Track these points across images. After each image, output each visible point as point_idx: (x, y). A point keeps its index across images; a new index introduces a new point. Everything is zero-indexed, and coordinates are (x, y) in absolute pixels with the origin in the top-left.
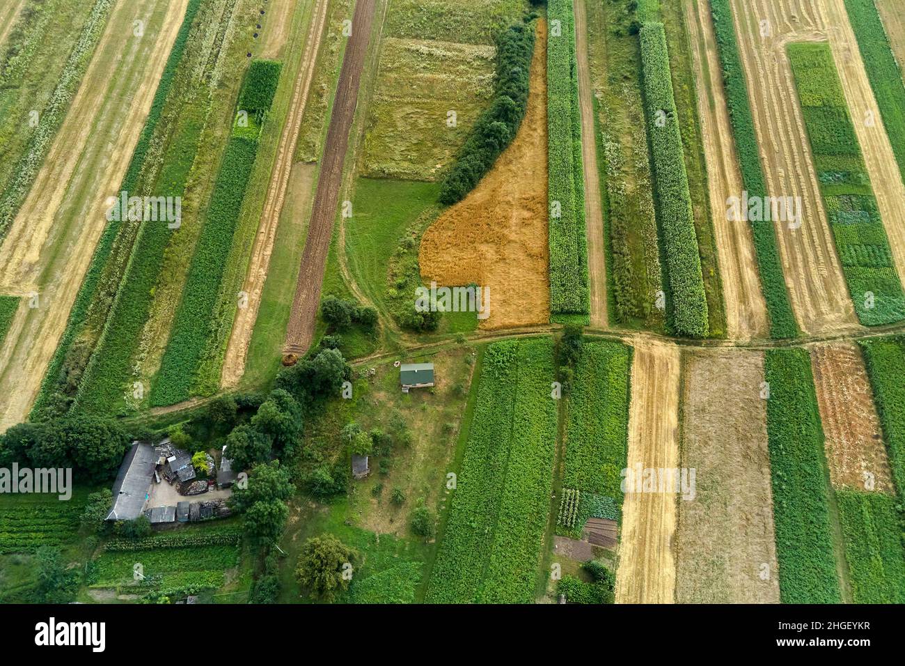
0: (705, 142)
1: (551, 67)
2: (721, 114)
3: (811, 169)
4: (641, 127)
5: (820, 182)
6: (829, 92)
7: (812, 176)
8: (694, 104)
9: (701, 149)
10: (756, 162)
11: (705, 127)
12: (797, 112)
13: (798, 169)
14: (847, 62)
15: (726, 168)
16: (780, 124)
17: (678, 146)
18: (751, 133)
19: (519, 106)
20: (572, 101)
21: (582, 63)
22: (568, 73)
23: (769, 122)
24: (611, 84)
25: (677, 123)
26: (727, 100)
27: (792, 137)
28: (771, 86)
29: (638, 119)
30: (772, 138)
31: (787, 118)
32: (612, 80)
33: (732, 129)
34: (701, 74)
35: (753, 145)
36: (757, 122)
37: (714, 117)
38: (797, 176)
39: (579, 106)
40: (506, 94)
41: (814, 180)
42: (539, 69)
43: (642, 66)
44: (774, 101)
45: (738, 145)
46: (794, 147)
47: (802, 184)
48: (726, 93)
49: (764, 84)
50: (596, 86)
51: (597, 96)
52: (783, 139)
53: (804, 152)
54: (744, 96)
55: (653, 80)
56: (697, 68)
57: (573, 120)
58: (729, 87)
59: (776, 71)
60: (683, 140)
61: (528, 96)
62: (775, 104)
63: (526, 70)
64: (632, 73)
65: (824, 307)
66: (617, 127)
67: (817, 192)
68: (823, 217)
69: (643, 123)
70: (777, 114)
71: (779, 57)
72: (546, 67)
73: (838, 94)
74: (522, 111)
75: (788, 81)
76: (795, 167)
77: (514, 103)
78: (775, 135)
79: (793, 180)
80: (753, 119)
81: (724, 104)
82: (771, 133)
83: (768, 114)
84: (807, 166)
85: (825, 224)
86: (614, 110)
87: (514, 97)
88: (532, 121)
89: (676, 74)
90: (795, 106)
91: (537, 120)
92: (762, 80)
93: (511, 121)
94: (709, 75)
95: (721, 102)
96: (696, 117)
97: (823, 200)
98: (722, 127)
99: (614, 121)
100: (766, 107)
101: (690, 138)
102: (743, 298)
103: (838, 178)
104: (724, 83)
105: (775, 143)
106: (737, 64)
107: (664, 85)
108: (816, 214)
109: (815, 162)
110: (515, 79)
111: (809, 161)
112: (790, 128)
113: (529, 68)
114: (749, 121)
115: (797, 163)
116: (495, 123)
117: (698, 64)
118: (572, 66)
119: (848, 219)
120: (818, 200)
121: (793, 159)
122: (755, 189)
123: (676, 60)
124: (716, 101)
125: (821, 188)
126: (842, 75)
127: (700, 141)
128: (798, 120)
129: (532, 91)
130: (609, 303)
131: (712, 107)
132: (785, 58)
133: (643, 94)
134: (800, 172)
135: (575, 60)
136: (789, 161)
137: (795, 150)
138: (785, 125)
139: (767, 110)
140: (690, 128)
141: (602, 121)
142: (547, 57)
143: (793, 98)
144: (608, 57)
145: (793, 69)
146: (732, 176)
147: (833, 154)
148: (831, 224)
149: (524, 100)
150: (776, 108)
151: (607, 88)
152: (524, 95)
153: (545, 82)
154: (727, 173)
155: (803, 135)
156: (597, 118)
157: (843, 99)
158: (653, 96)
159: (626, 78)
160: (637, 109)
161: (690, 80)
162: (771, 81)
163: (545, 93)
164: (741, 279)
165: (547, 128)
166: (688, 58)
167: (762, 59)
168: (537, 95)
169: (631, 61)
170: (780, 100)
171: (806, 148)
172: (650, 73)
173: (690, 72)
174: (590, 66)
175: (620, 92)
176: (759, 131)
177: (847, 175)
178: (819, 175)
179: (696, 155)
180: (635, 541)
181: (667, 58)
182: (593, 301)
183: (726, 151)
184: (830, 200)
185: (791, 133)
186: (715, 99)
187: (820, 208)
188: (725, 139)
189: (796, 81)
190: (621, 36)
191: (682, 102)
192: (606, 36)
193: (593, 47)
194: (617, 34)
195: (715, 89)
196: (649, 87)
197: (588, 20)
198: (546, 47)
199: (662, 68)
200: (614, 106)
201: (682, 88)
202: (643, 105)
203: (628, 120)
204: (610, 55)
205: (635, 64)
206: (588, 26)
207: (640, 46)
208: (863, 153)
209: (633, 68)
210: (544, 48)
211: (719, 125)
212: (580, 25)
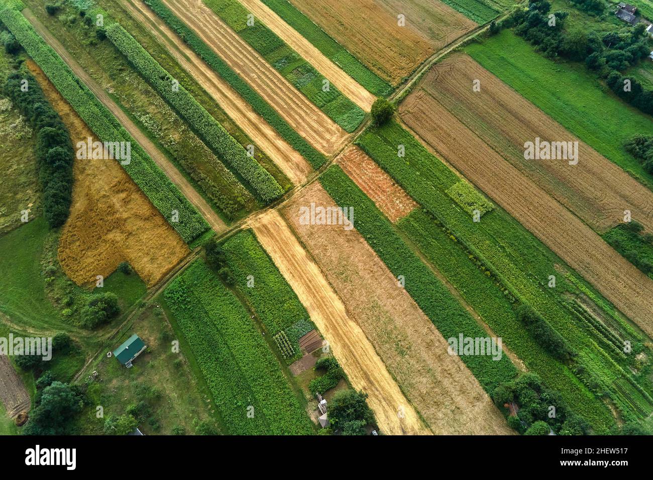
0: (200, 82)
1: (62, 90)
2: (197, 61)
3: (267, 65)
4: (155, 96)
5: (277, 70)
6: (245, 17)
7: (271, 69)
8: (177, 64)
9: (201, 88)
10: (237, 78)
11: (194, 74)
12: (237, 37)
13: (261, 69)
15: (224, 91)
16: (233, 49)
17: (186, 94)
18: (222, 63)
19: (59, 129)
20: (96, 105)
21: (82, 76)
22: (78, 87)
23: (227, 51)
24: (114, 79)
26: (194, 50)
27: (245, 53)
28: (213, 30)
29: (149, 92)
30: (235, 59)
31: (234, 43)
32: (112, 77)
33: (210, 66)
34: (166, 43)
35: (228, 69)
36: (220, 55)
37: (194, 65)
38: (263, 73)
39: (103, 106)
40: (43, 126)
41: (273, 70)
42: (54, 96)
43: (126, 57)
44: (220, 37)
45: (220, 73)
46: (250, 58)
47: (269, 76)
48: (190, 47)
49: (207, 30)
50: (104, 86)
51: (110, 92)
52: (241, 56)
53: (257, 58)
54: (201, 43)
55: (140, 62)
56: (162, 40)
57: (106, 116)
58: (189, 42)
59: (208, 19)
60: (186, 89)
61: (61, 119)
62: (222, 39)
63: (45, 102)
64: (123, 65)
65: (328, 136)
66: (140, 104)
67: (280, 77)
68: (292, 88)
69: (155, 92)
70: (228, 44)
71: (204, 10)
72: (57, 92)
74: (65, 131)
75: (219, 21)
76: (259, 69)
77: (54, 129)
78: (236, 57)
79: (263, 77)
80: (217, 54)
81: (194, 54)
82: (232, 56)
83: (223, 47)
84: (265, 65)
85: (296, 91)
86: (129, 94)
87: (51, 125)
88: (77, 133)
89: (151, 51)
90: (234, 34)
91: (80, 131)
92: (205, 29)
93: (62, 142)
94: (172, 41)
95: (191, 53)
96: (184, 71)
97: (286, 79)
98: (203, 68)
99: (134, 102)
100: (219, 43)
101: (189, 85)
102: (287, 159)
103: (284, 62)
104: (185, 42)
105: (239, 61)
106: (184, 26)
107: (149, 62)
108: (288, 88)
109: (267, 61)
110: (41, 112)
111: (263, 61)
112: (240, 49)
113: (46, 100)
114: (215, 56)
115: (259, 66)
116: (51, 150)
117: (159, 38)
118: (77, 82)
119: (305, 82)
120: (283, 80)
121: (255, 65)
122: (248, 94)
123: (145, 42)
124: (188, 55)
125: (280, 73)
126: (245, 4)
127: (197, 84)
128: (241, 41)
129: (60, 114)
130: (217, 213)
131: (188, 59)
132: (207, 9)
133: (140, 74)
134: (263, 70)
135: (76, 77)
136: (254, 68)
137: (252, 59)
138: (237, 48)
139: (220, 45)
140: (185, 79)
141: (127, 106)
142: (53, 85)
143: (228, 30)
144: (98, 63)
145: (217, 14)
146: (230, 93)
147: (272, 51)
148: (299, 90)
149: (60, 123)
150: (224, 41)
151: (113, 83)
152: (58, 119)
153: (66, 102)
154: (226, 94)
155: (250, 49)
156: (122, 107)
158: (148, 72)
159: (121, 70)
160: (143, 86)
161: (162, 50)
162: (210, 27)
163: (72, 109)
164: (278, 149)
165: (92, 132)
166: (151, 37)
167: (196, 17)
168: (68, 115)
169: (115, 57)
170: (222, 35)
171: (257, 55)
172: (134, 59)
173: (159, 46)
174: (90, 75)
175: (124, 81)
176: (225, 59)
177: (287, 58)
178: (274, 66)
179: (201, 93)
180: (331, 331)
181: (138, 43)
182: (207, 219)
183: (216, 81)
184: (290, 76)
185: (243, 51)
186: (186, 53)
187: (288, 84)
188: (210, 74)
189: (223, 20)
190: (96, 44)
191: (168, 66)
192: (85, 50)
193: (82, 61)
194: (92, 44)
195: (182, 47)
196: (141, 68)
197: (64, 45)
198: (47, 78)
199: (139, 52)
200: (127, 93)
201: (161, 58)
202: (146, 81)
203: (143, 96)
204: (99, 61)
205: (120, 58)
206: (67, 49)
207: (114, 45)
208: (286, 42)
209: (121, 62)
210: (46, 80)
211: (201, 69)
212: (61, 51)
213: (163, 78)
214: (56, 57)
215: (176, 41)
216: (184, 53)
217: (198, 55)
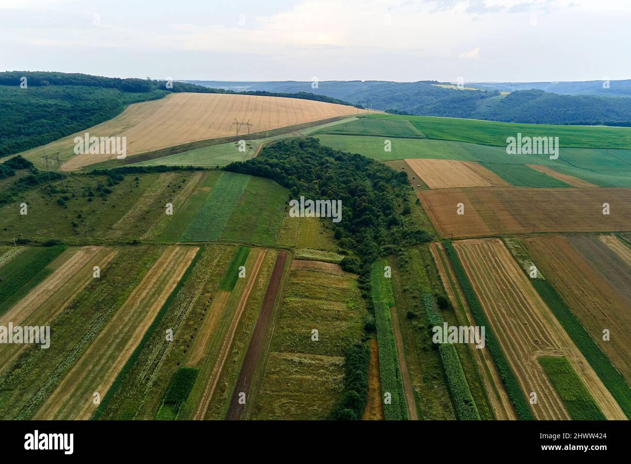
1: (382, 370)
2: (507, 404)
4: (451, 413)
6: (580, 391)
8: (486, 397)
11: (498, 414)
12: (561, 405)
14: (584, 371)
16: (551, 413)
19: (362, 397)
20: (399, 394)
21: (403, 367)
22: (395, 374)
23: (543, 411)
24: (425, 382)
25: (477, 410)
26: (508, 394)
28: (536, 385)
29: (448, 407)
31: (555, 408)
32: (425, 380)
33: (518, 416)
34: (485, 375)
37: (502, 406)
39: (404, 397)
40: (352, 389)
42: (375, 372)
43: (444, 370)
44: (542, 395)
48: (506, 389)
49: (530, 383)
50: (414, 383)
51: (416, 390)
55: (453, 379)
56: (482, 372)
57: (402, 407)
58: (507, 385)
59: (537, 375)
61: (368, 390)
62: (543, 398)
63: (366, 373)
64: (439, 375)
66: (434, 413)
69: (452, 410)
70: (547, 405)
71: (536, 366)
72: (379, 371)
73: (585, 392)
74: (365, 401)
75: (547, 382)
77: (359, 395)
80: (531, 409)
81: (507, 397)
83: (540, 405)
86: (430, 400)
87: (358, 391)
88: (372, 408)
89: (468, 375)
90: (558, 400)
91: (375, 407)
92: (529, 380)
93: (357, 408)
94: (491, 377)
95: (505, 396)
96: (489, 406)
98: (510, 413)
99: (431, 408)
104: (503, 382)
106: (509, 369)
107: (462, 383)
110: (359, 378)
113: (367, 371)
114: (528, 410)
116: (346, 410)
117: (481, 369)
118: (397, 370)
123: (467, 366)
124: (501, 395)
126: (583, 379)
128: (564, 410)
129: (370, 387)
131: (499, 399)
132: (540, 367)
133: (449, 389)
135: (398, 366)
138: (555, 414)
140: (487, 414)
141: (422, 408)
142: (379, 364)
143: (554, 393)
144: (420, 364)
145: (547, 374)
149: (365, 393)
150: (545, 401)
151: (422, 385)
152: (365, 390)
153: (380, 381)
156: (418, 406)
157: (590, 396)
158: (456, 391)
159: (435, 378)
160: (445, 399)
161: (478, 379)
162: (535, 381)
163: (380, 388)
165: (383, 414)
166: (475, 365)
167: (525, 368)
168: (374, 390)
169: (436, 367)
170: (545, 395)
172: (450, 375)
173: (477, 374)
174: (409, 370)
175: (432, 388)
181: (460, 365)
186: (500, 393)
189: (551, 381)
190: (427, 350)
191: (477, 395)
192: (417, 351)
193: (409, 358)
194: (424, 349)
195: (498, 386)
196: (451, 385)
197: (404, 341)
198: (378, 358)
199: (458, 371)
200: (429, 398)
201: (474, 385)
202: (450, 397)
203: (441, 407)
204: (422, 363)
205: (440, 369)
206: (404, 344)
207: (441, 357)
209: (438, 371)
210: (376, 358)
211: (507, 412)
212: (399, 344)
213: (466, 402)
214: (393, 346)
215: (495, 378)
216: (498, 391)
217: (510, 400)
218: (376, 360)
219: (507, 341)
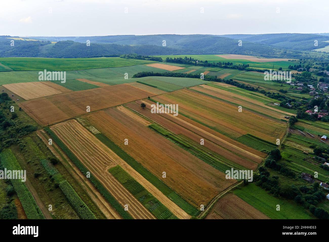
0: (100, 208)
2: (100, 198)
4: (76, 216)
5: (140, 202)
6: (127, 177)
7: (137, 201)
8: (90, 199)
9: (100, 211)
11: (98, 204)
12: (122, 186)
13: (132, 201)
14: (127, 168)
15: (112, 213)
16: (119, 192)
17: (92, 215)
18: (113, 198)
21: (41, 206)
22: (37, 212)
23: (116, 192)
24: (57, 207)
25: (88, 207)
26: (100, 193)
27: (125, 193)
28: (110, 183)
29: (73, 214)
30: (120, 196)
31: (120, 189)
33: (107, 200)
34: (87, 189)
35: (116, 201)
36: (113, 194)
37: (99, 200)
38: (133, 204)
41: (138, 202)
43: (66, 196)
44: (114, 186)
45: (111, 204)
46: (127, 196)
47: (136, 205)
48: (98, 191)
49: (108, 183)
50: (51, 211)
51: (53, 214)
52: (123, 195)
53: (131, 196)
54: (105, 189)
55: (72, 198)
56: (85, 188)
58: (98, 189)
59: (110, 178)
60: (93, 212)
62: (115, 187)
64: (63, 200)
67: (141, 205)
68: (148, 211)
69: (76, 214)
70: (117, 189)
71: (108, 174)
73: (129, 176)
75: (114, 179)
76: (131, 201)
78: (120, 195)
79: (133, 205)
80: (111, 194)
81: (100, 194)
82: (119, 195)
83: (114, 191)
84: (134, 199)
85: (149, 213)
86: (62, 215)
89: (79, 193)
90: (121, 185)
92: (107, 182)
94: (90, 188)
95: (98, 194)
96: (93, 202)
97: (144, 206)
98: (103, 201)
100: (113, 189)
101: (95, 210)
103: (144, 198)
104: (96, 188)
105: (121, 198)
106: (97, 181)
107: (77, 198)
108: (145, 211)
109: (136, 197)
111: (134, 198)
112: (123, 191)
114: (110, 195)
117: (84, 187)
118: (37, 209)
119: (154, 208)
120: (143, 207)
121: (129, 199)
122: (124, 214)
123: (77, 189)
124: (97, 194)
125: (142, 203)
126: (127, 171)
128: (124, 188)
131: (96, 197)
132: (109, 174)
133: (71, 204)
134: (133, 202)
135: (38, 207)
136: (128, 201)
137: (128, 197)
138: (121, 191)
139: (113, 190)
140: (93, 207)
142: (24, 211)
143: (118, 183)
144: (51, 199)
145: (114, 176)
146: (115, 214)
147: (138, 192)
148: (151, 212)
150: (116, 188)
151: (56, 209)
154: (113, 214)
155: (127, 191)
157: (131, 177)
158: (75, 203)
159: (61, 203)
160: (71, 211)
161: (84, 192)
162: (109, 181)
166: (81, 187)
167: (103, 177)
169: (60, 196)
170: (115, 185)
171: (131, 195)
172: (69, 197)
173: (83, 190)
175: (62, 208)
176: (115, 197)
177: (146, 196)
178: (139, 200)
179: (100, 214)
181: (73, 189)
183: (109, 208)
184: (146, 205)
185: (124, 193)
187: (145, 209)
188: (106, 204)
189: (116, 178)
190: (53, 190)
191: (86, 200)
192: (47, 193)
193: (43, 199)
194: (51, 190)
195: (94, 191)
196: (72, 202)
197: (37, 191)
198: (22, 208)
199: (73, 193)
200: (61, 214)
201: (83, 196)
202: (73, 208)
203: (69, 216)
204: (52, 198)
205: (63, 197)
206: (38, 193)
207: (62, 190)
208: (145, 188)
209: (62, 198)
210: (22, 209)
211: (102, 201)
212: (34, 194)
213: (82, 206)
214: (31, 197)
215: (92, 188)
216: (95, 194)
217: (101, 195)
218: (22, 210)
219: (93, 168)
